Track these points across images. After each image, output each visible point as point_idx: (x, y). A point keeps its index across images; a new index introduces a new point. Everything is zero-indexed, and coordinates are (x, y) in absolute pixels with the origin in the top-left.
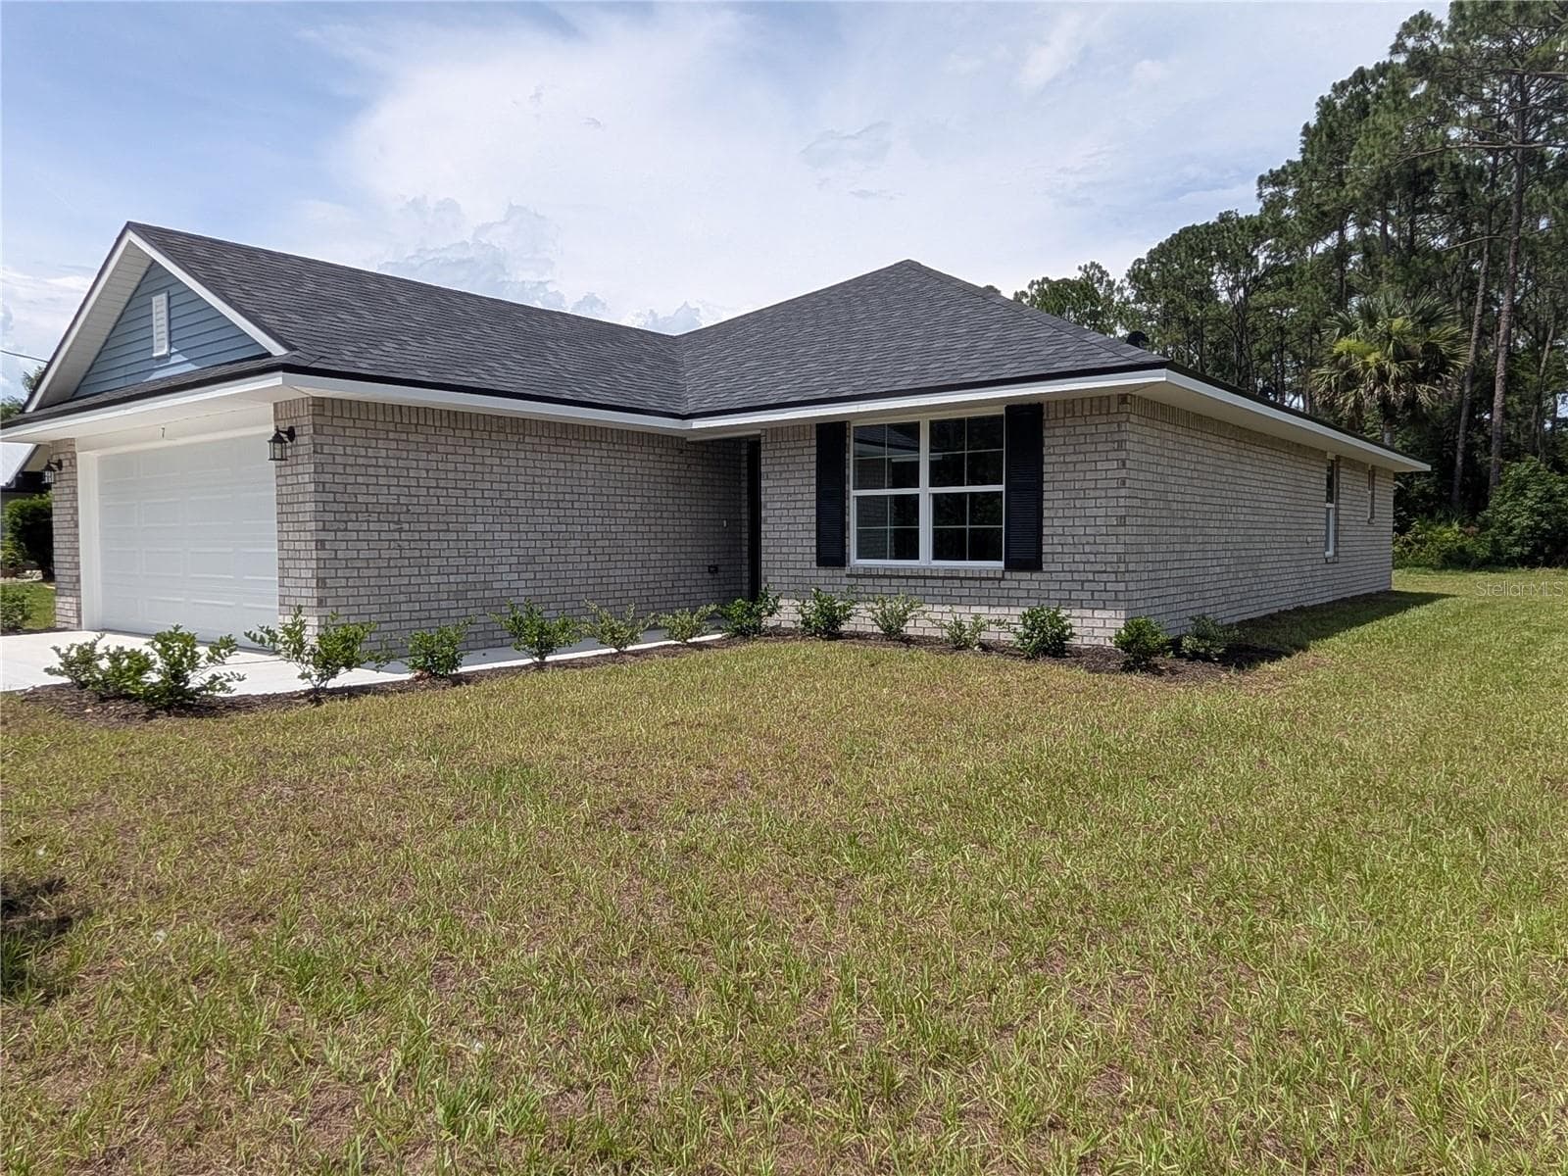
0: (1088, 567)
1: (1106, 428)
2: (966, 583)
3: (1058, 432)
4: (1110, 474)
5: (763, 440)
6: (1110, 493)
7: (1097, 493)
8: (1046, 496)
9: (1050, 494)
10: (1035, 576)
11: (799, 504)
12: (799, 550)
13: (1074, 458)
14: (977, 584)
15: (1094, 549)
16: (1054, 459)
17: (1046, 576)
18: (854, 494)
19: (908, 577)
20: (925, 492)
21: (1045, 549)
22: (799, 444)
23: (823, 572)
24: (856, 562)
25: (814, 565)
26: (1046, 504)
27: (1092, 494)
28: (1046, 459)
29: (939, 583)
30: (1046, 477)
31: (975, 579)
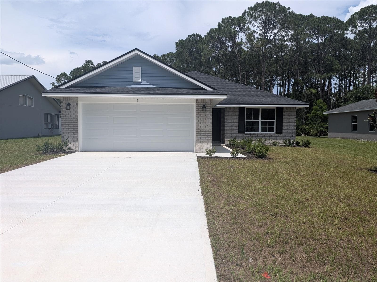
0: (290, 133)
1: (293, 112)
2: (269, 136)
3: (285, 112)
4: (293, 119)
5: (226, 109)
6: (294, 122)
7: (292, 122)
8: (283, 122)
9: (284, 122)
10: (281, 134)
11: (234, 122)
12: (234, 130)
13: (288, 116)
14: (271, 136)
15: (291, 130)
16: (285, 116)
17: (283, 135)
18: (246, 120)
19: (257, 135)
20: (260, 120)
21: (283, 130)
22: (235, 111)
23: (239, 134)
24: (246, 132)
25: (238, 133)
26: (283, 123)
27: (291, 122)
28: (283, 116)
29: (264, 136)
30: (283, 119)
31: (271, 135)
